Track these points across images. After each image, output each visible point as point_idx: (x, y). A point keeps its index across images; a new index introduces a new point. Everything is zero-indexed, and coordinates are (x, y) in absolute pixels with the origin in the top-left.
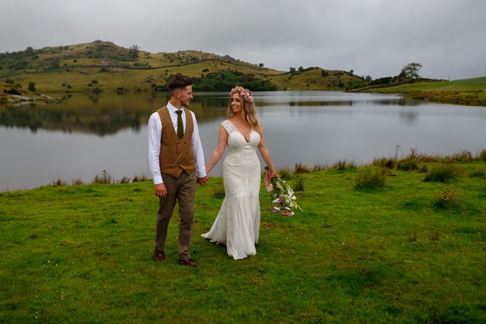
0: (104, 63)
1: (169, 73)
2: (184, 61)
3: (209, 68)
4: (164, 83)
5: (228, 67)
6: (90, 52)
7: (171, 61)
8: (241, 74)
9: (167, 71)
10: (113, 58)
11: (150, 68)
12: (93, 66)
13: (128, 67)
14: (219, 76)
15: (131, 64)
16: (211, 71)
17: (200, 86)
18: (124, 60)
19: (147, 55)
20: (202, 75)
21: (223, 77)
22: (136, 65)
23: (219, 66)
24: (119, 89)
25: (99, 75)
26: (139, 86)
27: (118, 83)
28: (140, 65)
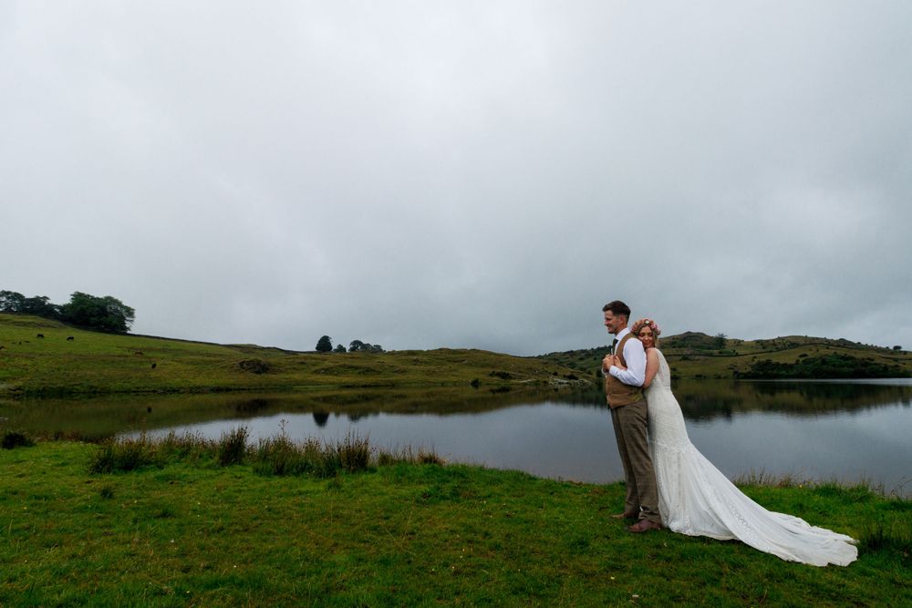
0: (686, 351)
1: (756, 360)
2: (780, 346)
3: (808, 353)
4: (749, 369)
5: (833, 351)
6: (674, 343)
7: (764, 348)
8: (852, 358)
9: (755, 357)
10: (698, 347)
11: (737, 355)
12: (675, 355)
13: (711, 355)
14: (819, 361)
15: (716, 352)
16: (810, 356)
17: (791, 373)
18: (709, 348)
19: (738, 343)
20: (798, 361)
21: (824, 362)
22: (720, 353)
23: (823, 351)
24: (697, 376)
25: (680, 363)
26: (719, 373)
27: (697, 370)
28: (726, 352)
